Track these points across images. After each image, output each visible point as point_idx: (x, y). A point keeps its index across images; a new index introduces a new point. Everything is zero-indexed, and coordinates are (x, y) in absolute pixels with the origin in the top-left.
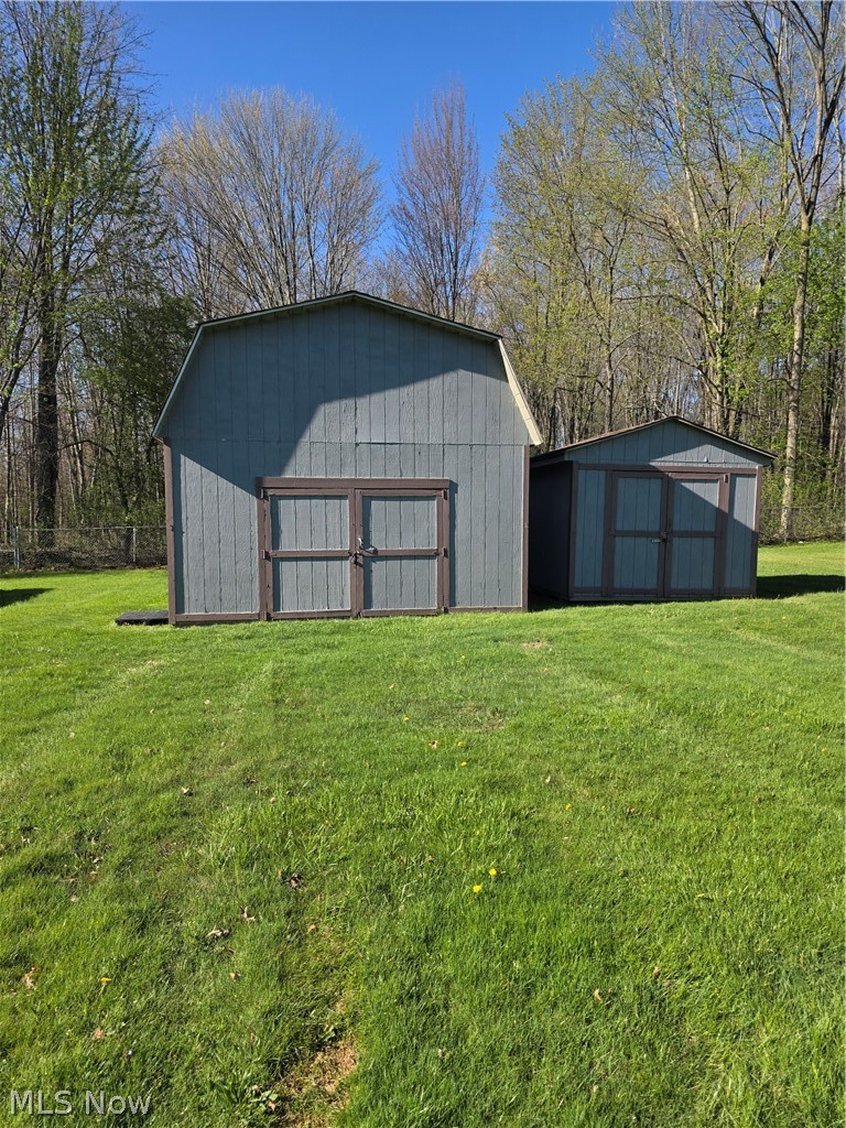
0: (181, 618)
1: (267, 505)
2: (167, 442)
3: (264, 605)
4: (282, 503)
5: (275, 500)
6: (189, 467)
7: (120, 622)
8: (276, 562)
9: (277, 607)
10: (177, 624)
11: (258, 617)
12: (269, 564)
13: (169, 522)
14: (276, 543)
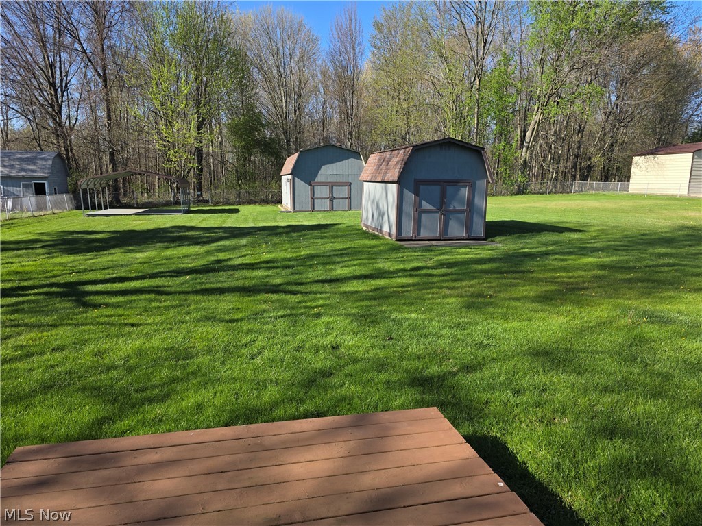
0: (295, 211)
1: (312, 187)
2: (292, 174)
3: (311, 208)
4: (315, 187)
6: (296, 180)
7: (280, 212)
8: (314, 199)
9: (314, 209)
11: (310, 211)
12: (312, 200)
14: (314, 195)
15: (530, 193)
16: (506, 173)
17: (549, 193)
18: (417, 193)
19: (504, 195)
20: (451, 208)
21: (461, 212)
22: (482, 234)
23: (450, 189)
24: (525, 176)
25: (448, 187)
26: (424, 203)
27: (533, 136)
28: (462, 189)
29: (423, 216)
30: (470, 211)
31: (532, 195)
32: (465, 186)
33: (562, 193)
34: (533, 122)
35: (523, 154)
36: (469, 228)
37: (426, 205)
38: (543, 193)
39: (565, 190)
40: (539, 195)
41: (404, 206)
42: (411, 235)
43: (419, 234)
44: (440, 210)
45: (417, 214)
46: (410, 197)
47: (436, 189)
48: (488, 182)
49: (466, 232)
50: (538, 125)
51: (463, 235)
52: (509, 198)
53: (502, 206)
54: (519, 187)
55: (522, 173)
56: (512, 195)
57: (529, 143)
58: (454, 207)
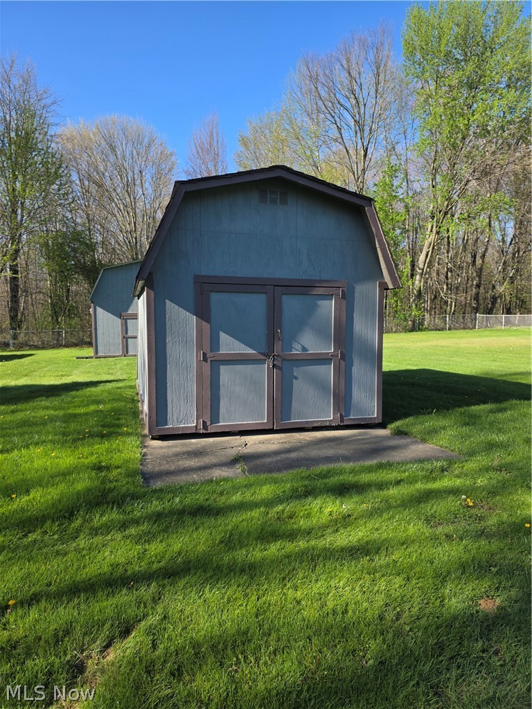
0: (97, 356)
1: (124, 321)
2: (92, 302)
3: (123, 352)
4: (128, 320)
5: (126, 320)
6: (99, 310)
7: (77, 358)
8: (127, 339)
9: (127, 353)
10: (96, 358)
11: (122, 356)
12: (125, 340)
13: (93, 326)
14: (127, 333)
15: (427, 329)
16: (397, 306)
17: (450, 329)
18: (203, 312)
19: (396, 332)
20: (296, 350)
21: (322, 360)
22: (374, 413)
23: (291, 304)
24: (420, 309)
25: (285, 299)
26: (224, 337)
27: (427, 261)
28: (323, 303)
29: (225, 372)
30: (343, 357)
31: (430, 332)
32: (328, 297)
33: (464, 328)
34: (427, 243)
35: (417, 282)
36: (342, 399)
37: (229, 345)
38: (442, 329)
39: (468, 326)
40: (438, 332)
41: (169, 346)
42: (191, 424)
43: (215, 417)
44: (267, 356)
45: (207, 367)
46: (183, 321)
47: (257, 303)
48: (384, 287)
49: (337, 407)
50: (433, 248)
51: (330, 416)
52: (403, 336)
53: (398, 345)
54: (414, 322)
55: (416, 305)
56: (405, 332)
57: (423, 270)
58: (304, 349)
